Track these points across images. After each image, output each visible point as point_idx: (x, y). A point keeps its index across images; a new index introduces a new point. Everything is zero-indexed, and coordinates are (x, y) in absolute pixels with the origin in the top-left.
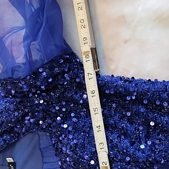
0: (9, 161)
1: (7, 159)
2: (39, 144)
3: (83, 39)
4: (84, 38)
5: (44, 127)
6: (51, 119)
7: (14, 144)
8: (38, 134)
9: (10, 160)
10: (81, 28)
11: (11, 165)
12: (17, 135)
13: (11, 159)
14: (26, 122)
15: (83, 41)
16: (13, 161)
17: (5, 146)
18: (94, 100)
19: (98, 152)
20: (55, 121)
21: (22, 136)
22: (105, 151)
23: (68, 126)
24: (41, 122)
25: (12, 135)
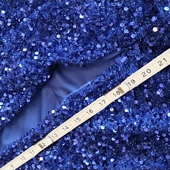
4: (134, 81)
18: (85, 115)
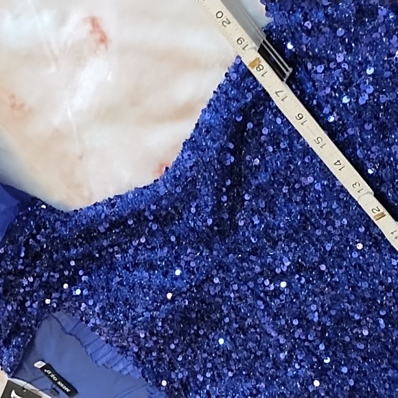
0: (40, 367)
1: (35, 365)
2: (63, 329)
3: (236, 43)
5: (55, 306)
6: (57, 292)
7: (32, 343)
8: (54, 317)
9: (39, 364)
10: (223, 27)
11: (45, 371)
12: (28, 330)
13: (39, 362)
14: (29, 310)
15: (239, 46)
16: (44, 364)
17: (22, 353)
19: (357, 200)
20: (62, 291)
21: (35, 329)
22: (367, 193)
23: (82, 290)
24: (48, 301)
25: (23, 334)
